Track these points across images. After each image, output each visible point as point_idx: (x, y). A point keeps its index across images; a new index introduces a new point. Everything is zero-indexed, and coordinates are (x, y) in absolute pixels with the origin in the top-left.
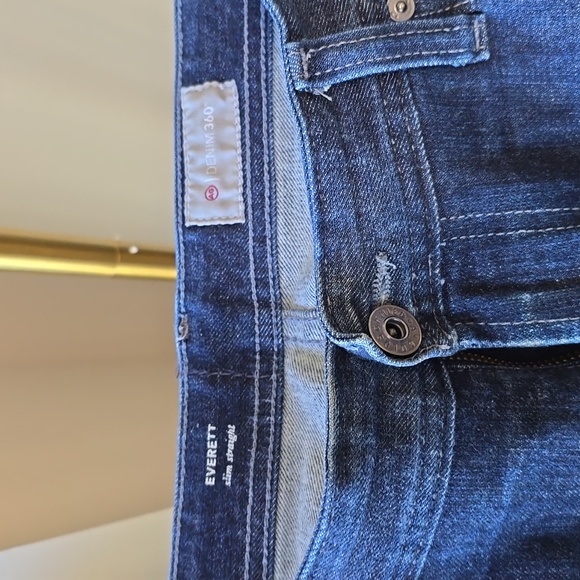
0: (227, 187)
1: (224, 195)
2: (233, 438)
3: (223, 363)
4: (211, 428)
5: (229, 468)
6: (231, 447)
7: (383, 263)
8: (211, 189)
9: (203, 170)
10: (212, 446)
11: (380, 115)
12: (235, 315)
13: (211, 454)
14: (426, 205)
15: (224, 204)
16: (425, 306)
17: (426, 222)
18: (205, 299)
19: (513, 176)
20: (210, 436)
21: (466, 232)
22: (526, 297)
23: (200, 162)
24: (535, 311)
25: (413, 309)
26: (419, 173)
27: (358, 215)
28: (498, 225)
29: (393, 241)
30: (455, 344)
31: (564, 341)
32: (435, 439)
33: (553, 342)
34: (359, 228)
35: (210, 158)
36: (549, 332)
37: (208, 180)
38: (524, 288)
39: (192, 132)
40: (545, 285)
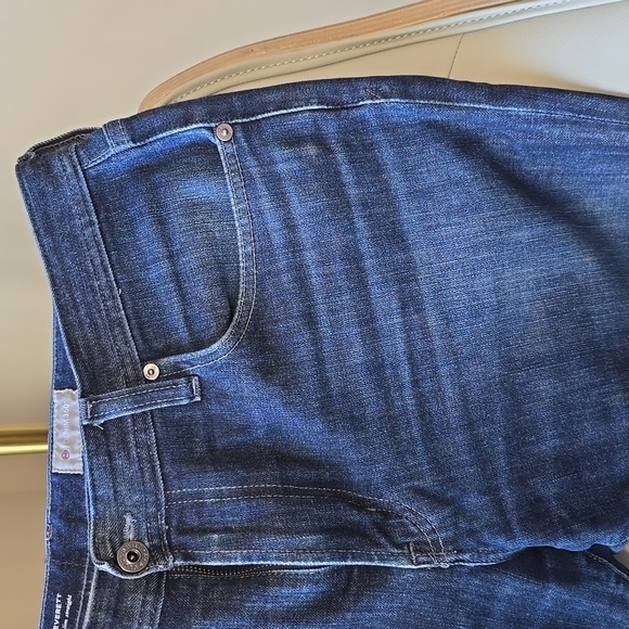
0: (74, 452)
1: (72, 457)
2: (70, 603)
3: (68, 557)
4: (59, 596)
5: (66, 621)
6: (68, 608)
7: (129, 519)
8: (65, 452)
9: (62, 441)
10: (59, 606)
11: (131, 436)
12: (76, 529)
13: (58, 611)
14: (156, 485)
15: (73, 462)
16: (156, 541)
17: (156, 495)
18: (60, 517)
19: (210, 468)
20: (58, 601)
21: (182, 499)
22: (216, 536)
23: (60, 436)
24: (219, 545)
25: (147, 544)
26: (153, 467)
27: (115, 492)
28: (200, 495)
29: (136, 506)
30: (171, 563)
31: (232, 564)
32: (147, 619)
33: (226, 564)
34: (116, 499)
35: (65, 434)
36: (224, 557)
37: (63, 447)
38: (215, 532)
39: (58, 417)
40: (227, 530)
